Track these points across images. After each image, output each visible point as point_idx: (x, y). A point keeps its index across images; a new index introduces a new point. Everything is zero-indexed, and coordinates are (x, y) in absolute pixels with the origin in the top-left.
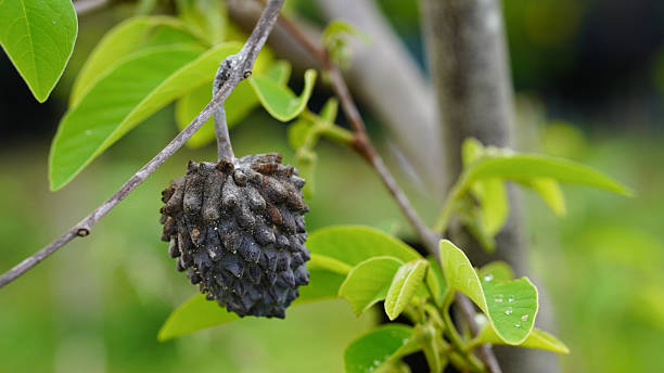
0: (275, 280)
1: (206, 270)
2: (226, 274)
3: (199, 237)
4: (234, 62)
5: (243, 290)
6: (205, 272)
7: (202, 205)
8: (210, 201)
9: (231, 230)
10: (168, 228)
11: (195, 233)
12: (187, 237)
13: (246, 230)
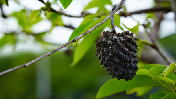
0: (128, 65)
1: (108, 60)
2: (114, 62)
3: (106, 50)
4: (117, 5)
5: (119, 68)
6: (108, 61)
7: (107, 41)
8: (109, 40)
9: (115, 48)
10: (97, 50)
11: (105, 49)
12: (103, 51)
13: (119, 48)
